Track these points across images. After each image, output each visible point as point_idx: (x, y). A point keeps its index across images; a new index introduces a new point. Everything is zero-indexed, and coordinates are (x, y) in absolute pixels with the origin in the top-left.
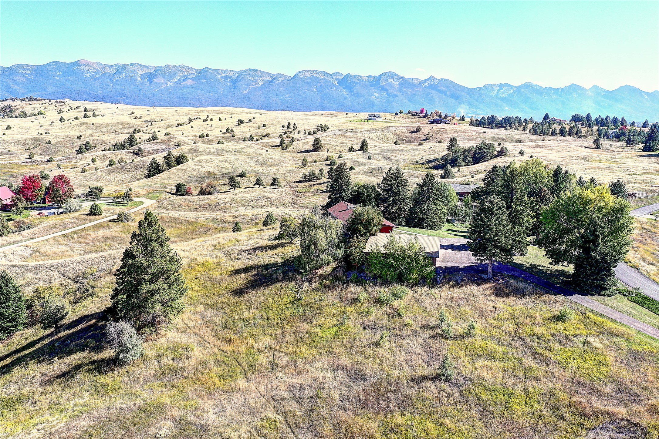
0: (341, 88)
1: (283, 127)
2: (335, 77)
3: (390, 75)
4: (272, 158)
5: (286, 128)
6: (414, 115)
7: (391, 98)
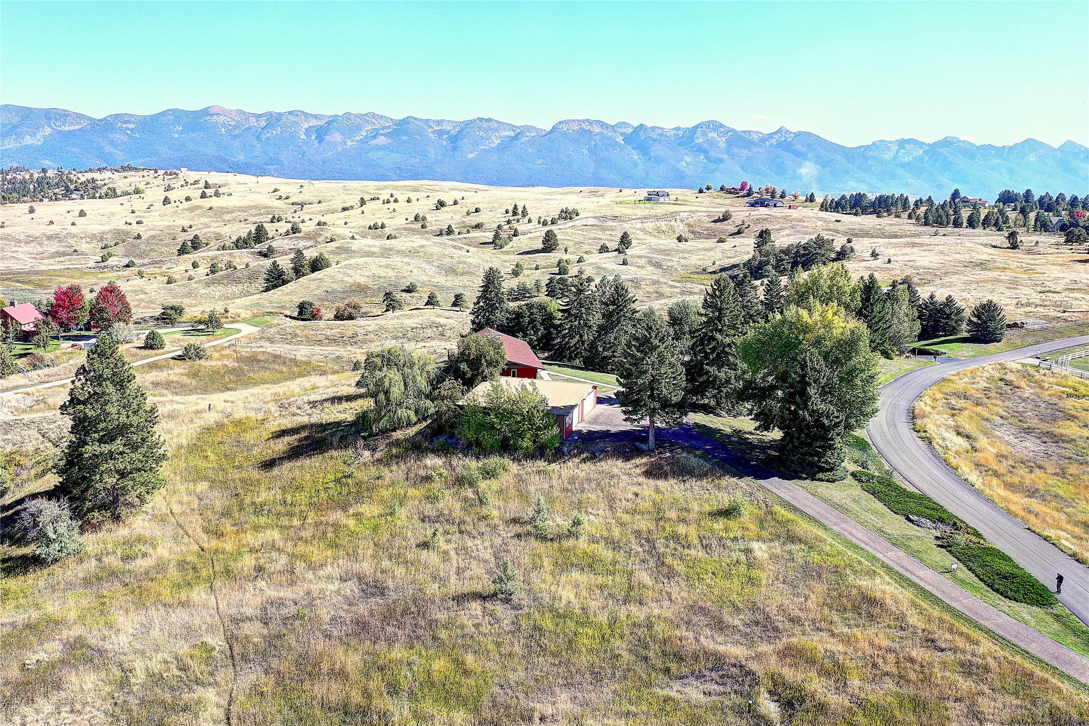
0: (629, 148)
1: (507, 212)
2: (620, 130)
3: (711, 126)
4: (465, 263)
5: (511, 214)
6: (731, 193)
7: (713, 164)
